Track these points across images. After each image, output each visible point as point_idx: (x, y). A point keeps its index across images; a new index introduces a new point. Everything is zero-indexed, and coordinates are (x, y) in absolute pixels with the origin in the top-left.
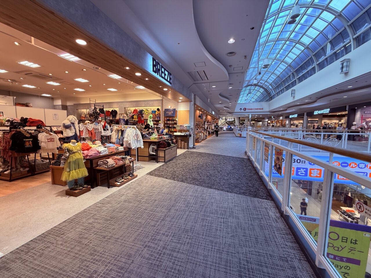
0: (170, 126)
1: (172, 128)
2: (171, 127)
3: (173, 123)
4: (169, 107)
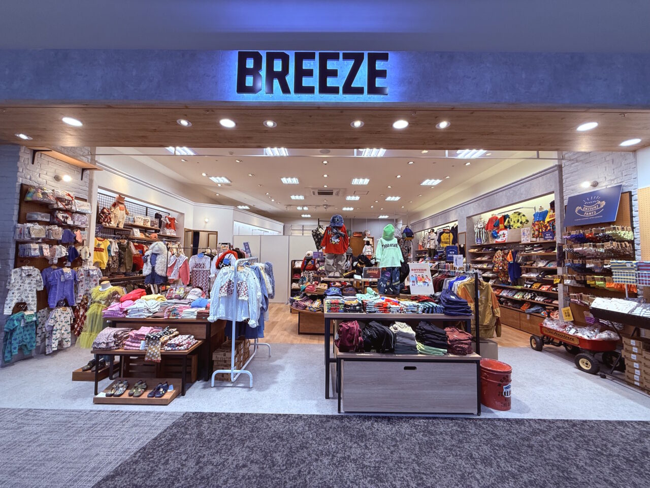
0: (588, 266)
1: (597, 274)
2: (591, 271)
3: (602, 250)
4: (585, 186)
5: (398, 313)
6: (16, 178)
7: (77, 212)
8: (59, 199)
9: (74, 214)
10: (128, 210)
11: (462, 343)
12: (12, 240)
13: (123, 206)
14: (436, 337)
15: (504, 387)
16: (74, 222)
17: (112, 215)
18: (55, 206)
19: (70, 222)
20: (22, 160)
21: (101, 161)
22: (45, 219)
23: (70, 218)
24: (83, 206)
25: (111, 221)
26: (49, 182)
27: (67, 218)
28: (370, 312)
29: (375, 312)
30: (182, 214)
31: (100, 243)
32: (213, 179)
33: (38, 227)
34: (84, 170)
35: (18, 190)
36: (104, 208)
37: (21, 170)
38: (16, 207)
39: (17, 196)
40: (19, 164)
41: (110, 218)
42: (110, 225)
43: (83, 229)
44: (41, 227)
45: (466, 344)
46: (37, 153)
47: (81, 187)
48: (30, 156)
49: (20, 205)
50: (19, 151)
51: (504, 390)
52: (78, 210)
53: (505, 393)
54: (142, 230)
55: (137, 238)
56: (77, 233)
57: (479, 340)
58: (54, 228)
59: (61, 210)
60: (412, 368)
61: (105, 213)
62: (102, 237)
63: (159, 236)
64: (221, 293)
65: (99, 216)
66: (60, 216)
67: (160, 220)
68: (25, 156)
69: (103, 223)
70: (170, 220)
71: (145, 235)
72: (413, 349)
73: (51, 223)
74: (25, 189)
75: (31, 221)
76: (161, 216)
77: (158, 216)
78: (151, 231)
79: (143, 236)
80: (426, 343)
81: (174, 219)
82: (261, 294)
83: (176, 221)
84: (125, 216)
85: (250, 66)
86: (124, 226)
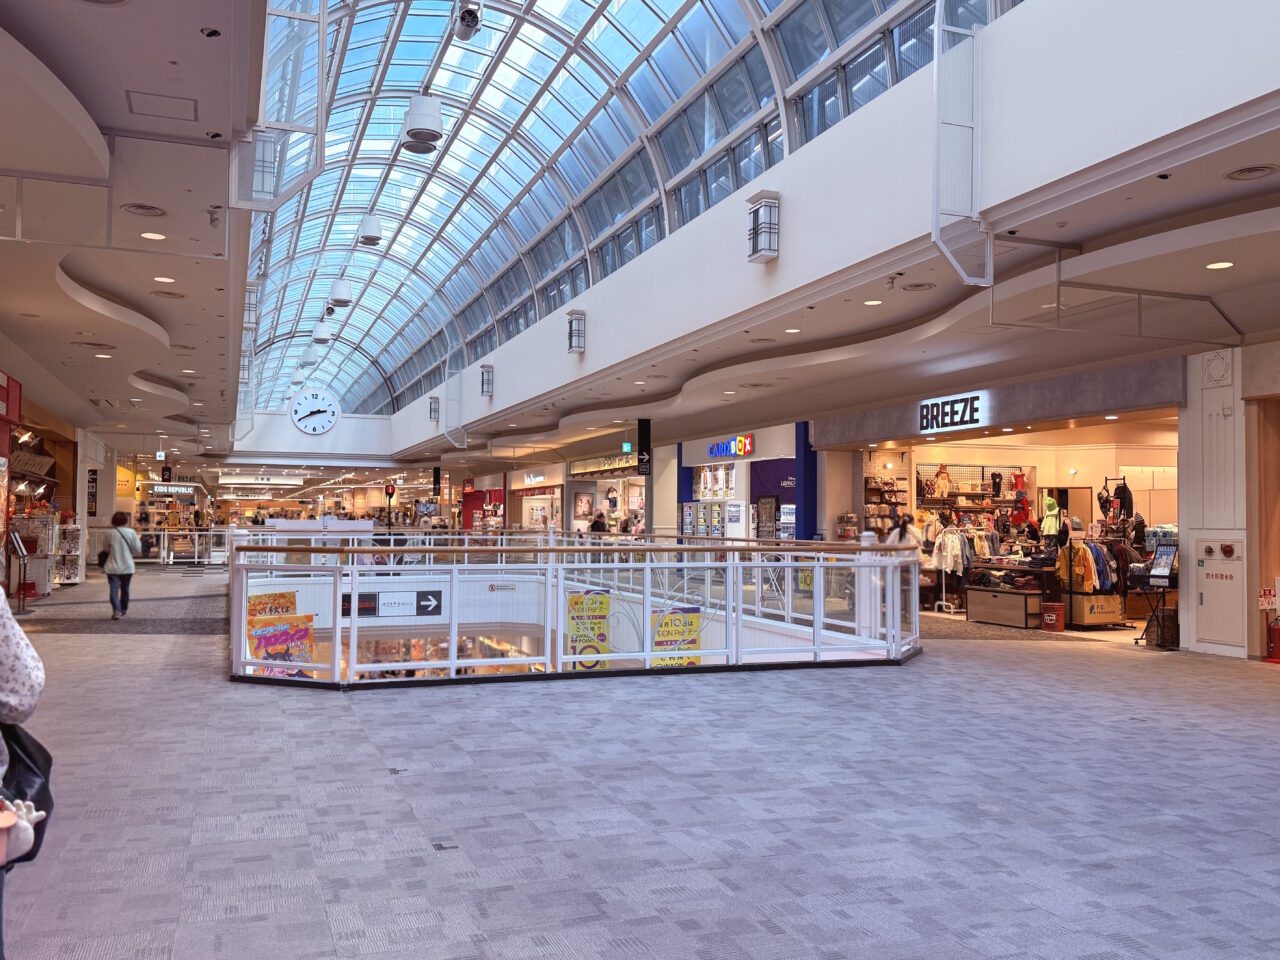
5: (1007, 565)
6: (862, 474)
7: (899, 491)
8: (886, 484)
9: (897, 493)
10: (951, 478)
11: (1020, 583)
12: (862, 517)
13: (945, 474)
14: (1009, 578)
16: (897, 500)
17: (936, 486)
18: (884, 490)
19: (893, 500)
20: (864, 462)
22: (878, 500)
23: (894, 497)
24: (905, 484)
25: (934, 492)
26: (881, 471)
27: (891, 497)
28: (994, 564)
29: (996, 564)
30: (1034, 467)
31: (924, 514)
33: (873, 506)
34: (903, 455)
35: (863, 482)
37: (864, 468)
38: (863, 494)
39: (863, 486)
40: (863, 464)
41: (933, 489)
42: (933, 496)
43: (905, 504)
44: (875, 506)
45: (1022, 584)
46: (872, 453)
47: (902, 469)
48: (868, 457)
49: (865, 491)
50: (862, 456)
52: (899, 489)
54: (969, 496)
55: (963, 507)
56: (899, 508)
57: (1071, 593)
58: (884, 505)
59: (887, 491)
60: (995, 596)
61: (926, 484)
62: (925, 509)
63: (993, 502)
64: (935, 551)
65: (922, 489)
66: (887, 496)
67: (995, 482)
68: (866, 457)
69: (924, 496)
70: (1016, 477)
71: (973, 502)
72: (998, 585)
73: (882, 502)
74: (867, 481)
75: (871, 503)
76: (999, 476)
77: (994, 476)
78: (982, 497)
79: (970, 504)
80: (1005, 582)
81: (1023, 475)
82: (959, 553)
83: (1025, 479)
84: (948, 484)
85: (925, 413)
86: (949, 495)
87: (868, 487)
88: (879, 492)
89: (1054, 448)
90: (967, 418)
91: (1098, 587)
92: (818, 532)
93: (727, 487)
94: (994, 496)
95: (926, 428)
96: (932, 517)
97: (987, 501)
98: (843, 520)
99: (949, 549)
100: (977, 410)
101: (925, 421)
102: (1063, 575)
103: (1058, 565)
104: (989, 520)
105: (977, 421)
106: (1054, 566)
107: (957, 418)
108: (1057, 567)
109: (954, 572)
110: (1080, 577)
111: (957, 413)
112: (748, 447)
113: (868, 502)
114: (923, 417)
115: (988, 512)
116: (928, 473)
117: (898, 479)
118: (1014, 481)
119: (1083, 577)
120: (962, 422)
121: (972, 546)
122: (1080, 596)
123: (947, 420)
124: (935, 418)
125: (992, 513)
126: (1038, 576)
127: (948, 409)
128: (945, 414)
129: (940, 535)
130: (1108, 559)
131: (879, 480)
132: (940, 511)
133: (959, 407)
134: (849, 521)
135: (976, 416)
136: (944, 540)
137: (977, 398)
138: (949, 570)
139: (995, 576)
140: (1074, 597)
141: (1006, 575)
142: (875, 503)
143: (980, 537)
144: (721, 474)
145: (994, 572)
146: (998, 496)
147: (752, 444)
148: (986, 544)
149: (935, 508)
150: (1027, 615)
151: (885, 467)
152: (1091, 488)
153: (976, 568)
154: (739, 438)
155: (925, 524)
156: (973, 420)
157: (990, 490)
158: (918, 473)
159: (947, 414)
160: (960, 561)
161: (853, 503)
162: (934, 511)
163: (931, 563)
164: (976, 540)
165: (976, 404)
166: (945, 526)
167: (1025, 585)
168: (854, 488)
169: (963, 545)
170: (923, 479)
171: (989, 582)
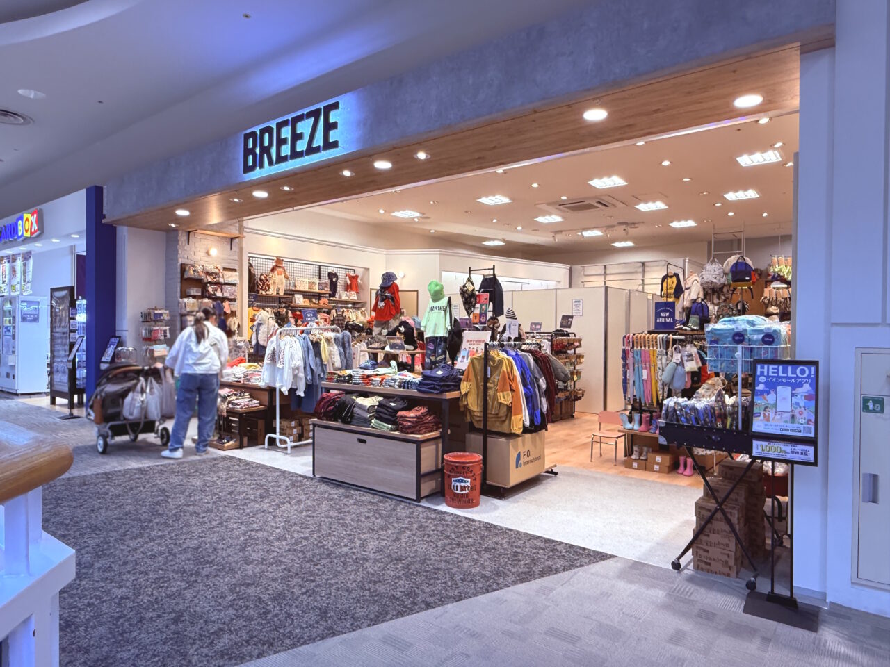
5: (378, 387)
6: (177, 260)
7: (226, 284)
8: (208, 273)
9: (223, 286)
10: (287, 274)
11: (407, 421)
12: (178, 314)
13: (281, 270)
14: (386, 411)
15: (453, 479)
16: (223, 294)
17: (271, 282)
18: (206, 281)
19: (219, 294)
20: (180, 243)
21: (250, 226)
22: (196, 294)
23: (219, 290)
24: (231, 276)
25: (269, 288)
26: (202, 258)
27: (216, 290)
28: (355, 384)
29: (359, 384)
30: (367, 269)
31: (256, 313)
32: (397, 214)
33: (191, 301)
34: (232, 239)
35: (179, 270)
36: (262, 275)
37: (180, 252)
38: (179, 285)
39: (179, 275)
40: (178, 246)
41: (268, 285)
42: (268, 293)
43: (234, 300)
44: (194, 301)
45: (410, 421)
46: (191, 233)
47: (232, 258)
48: (185, 238)
49: (181, 282)
50: (177, 236)
51: (453, 484)
52: (226, 282)
53: (454, 486)
54: (307, 295)
55: (300, 307)
56: (226, 304)
57: (486, 433)
58: (206, 300)
59: (211, 283)
60: (363, 441)
61: (261, 280)
62: (259, 307)
63: (330, 302)
64: (267, 360)
65: (255, 285)
66: (210, 289)
67: (331, 281)
68: (182, 238)
69: (258, 292)
70: (352, 278)
71: (311, 301)
72: (367, 422)
73: (203, 296)
74: (183, 268)
75: (188, 296)
76: (335, 275)
77: (331, 275)
78: (319, 296)
79: (307, 303)
80: (379, 418)
81: (357, 277)
82: (300, 363)
83: (359, 280)
84: (284, 280)
85: (250, 146)
86: (284, 294)
87: (186, 276)
88: (199, 282)
89: (384, 252)
90: (318, 141)
91: (528, 423)
92: (117, 334)
93: (25, 281)
94: (330, 296)
95: (252, 168)
96: (266, 315)
97: (324, 300)
98: (148, 318)
99: (286, 359)
100: (334, 126)
101: (251, 157)
102: (473, 404)
103: (465, 387)
104: (326, 320)
105: (335, 144)
106: (459, 389)
107: (301, 146)
108: (463, 391)
109: (292, 391)
110: (504, 410)
111: (300, 136)
112: (35, 227)
113: (184, 295)
114: (248, 152)
115: (324, 312)
116: (262, 267)
117: (225, 269)
118: (349, 282)
119: (509, 408)
120: (311, 150)
121: (318, 353)
122: (502, 440)
123: (286, 150)
124: (265, 150)
125: (329, 313)
126: (434, 407)
127: (286, 132)
128: (281, 142)
129: (274, 338)
130: (537, 375)
131: (199, 268)
132: (275, 310)
133: (304, 127)
134: (157, 319)
135: (334, 135)
136: (279, 345)
137: (335, 106)
138: (285, 391)
139: (361, 407)
140: (490, 440)
141: (381, 405)
142: (194, 297)
143: (328, 340)
144: (19, 264)
145: (360, 400)
146: (333, 295)
147: (40, 221)
148: (336, 349)
149: (270, 307)
150: (420, 477)
151: (207, 253)
152: (417, 291)
153: (328, 390)
154: (26, 216)
155: (255, 323)
156: (329, 145)
157: (327, 290)
158: (251, 265)
159: (284, 141)
160: (302, 375)
161: (166, 297)
162: (269, 309)
163: (262, 376)
164: (323, 345)
165: (333, 117)
166: (281, 326)
167: (417, 426)
168: (168, 278)
169: (306, 352)
170: (257, 273)
171: (352, 416)
